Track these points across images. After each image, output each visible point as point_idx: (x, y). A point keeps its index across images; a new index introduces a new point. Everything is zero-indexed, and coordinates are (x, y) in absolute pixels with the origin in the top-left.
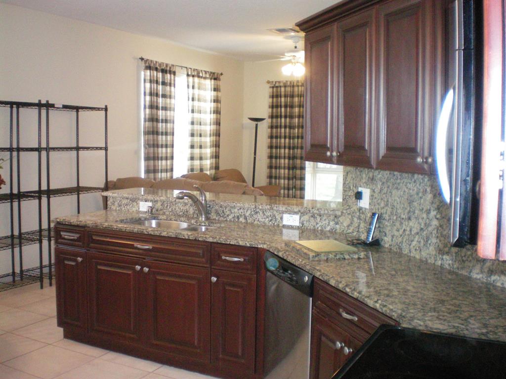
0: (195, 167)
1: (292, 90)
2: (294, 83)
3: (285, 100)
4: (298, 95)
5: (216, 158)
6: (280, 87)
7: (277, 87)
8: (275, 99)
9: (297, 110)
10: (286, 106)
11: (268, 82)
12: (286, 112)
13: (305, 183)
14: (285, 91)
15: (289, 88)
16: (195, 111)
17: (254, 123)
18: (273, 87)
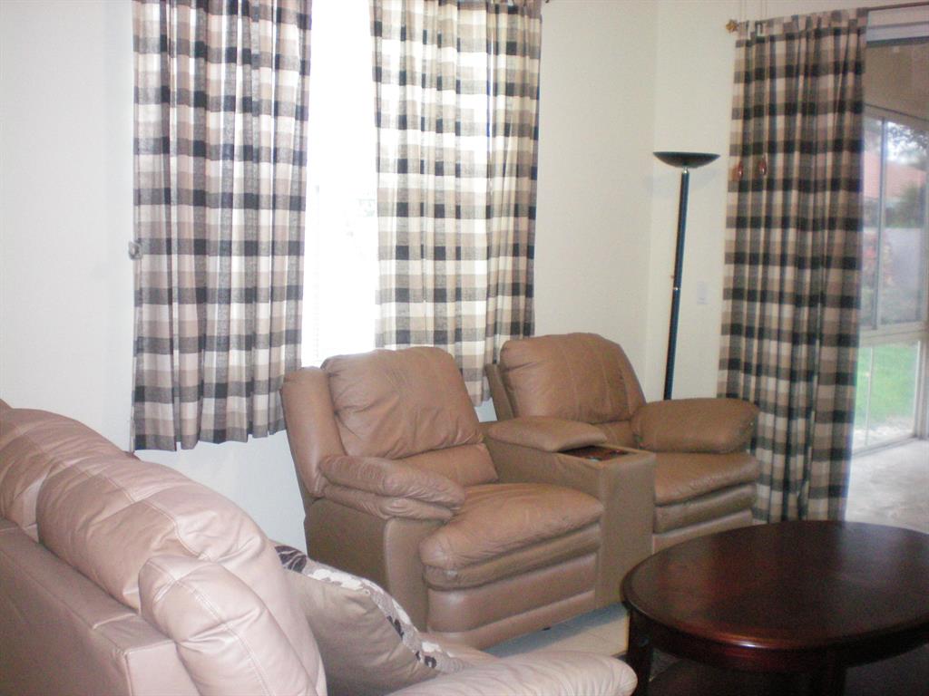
0: (413, 327)
1: (812, 50)
2: (819, 21)
3: (788, 85)
4: (836, 64)
5: (515, 291)
6: (772, 39)
7: (761, 41)
8: (753, 86)
9: (828, 121)
10: (790, 110)
11: (733, 26)
12: (789, 130)
13: (853, 393)
14: (789, 55)
15: (804, 41)
16: (409, 119)
17: (675, 172)
18: (748, 44)
